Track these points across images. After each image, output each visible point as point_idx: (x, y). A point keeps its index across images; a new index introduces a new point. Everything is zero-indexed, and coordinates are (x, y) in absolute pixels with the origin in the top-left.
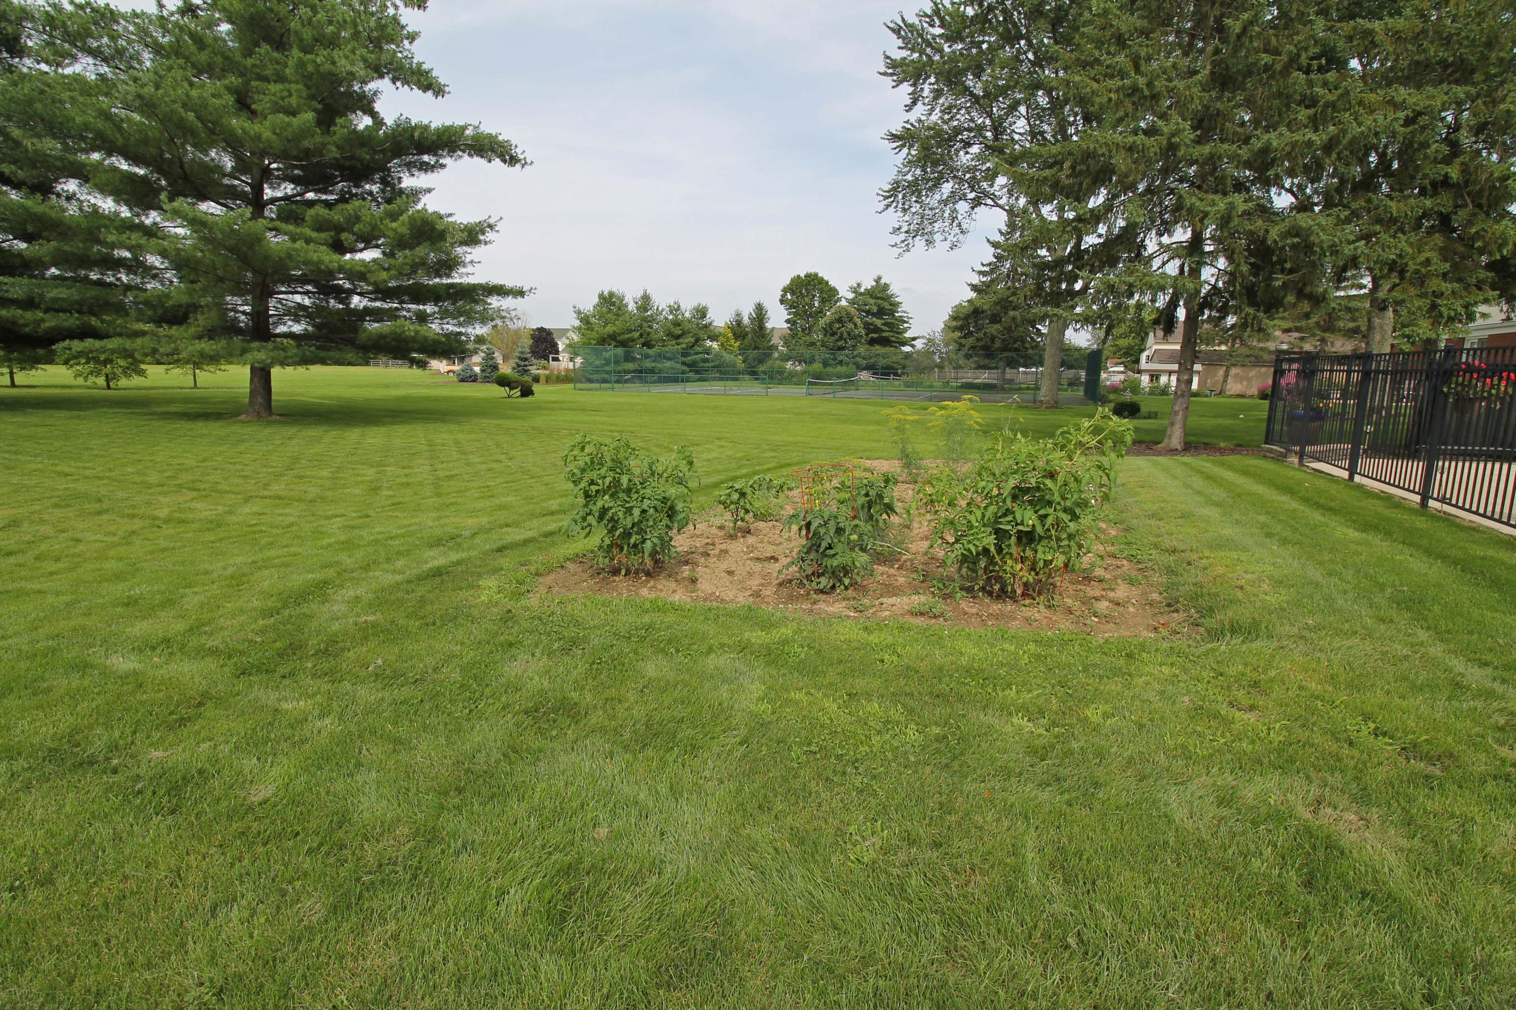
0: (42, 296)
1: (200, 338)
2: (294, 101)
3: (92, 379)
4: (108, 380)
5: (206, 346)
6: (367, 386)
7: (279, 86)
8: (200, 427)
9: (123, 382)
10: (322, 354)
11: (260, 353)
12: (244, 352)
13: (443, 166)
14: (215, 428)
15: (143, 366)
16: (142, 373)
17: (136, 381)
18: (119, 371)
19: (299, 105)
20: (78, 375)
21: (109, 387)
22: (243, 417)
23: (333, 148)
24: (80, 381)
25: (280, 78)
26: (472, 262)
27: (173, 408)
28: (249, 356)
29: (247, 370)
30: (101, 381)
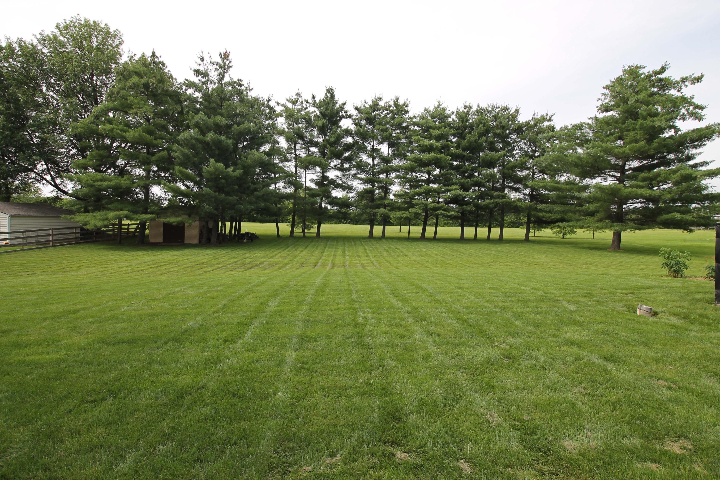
0: (553, 210)
1: (597, 221)
2: (638, 137)
3: (558, 234)
4: (563, 235)
5: (599, 224)
6: (674, 240)
7: (633, 132)
8: (594, 252)
9: (568, 236)
10: (640, 227)
11: (617, 227)
12: (611, 226)
13: (705, 145)
14: (599, 252)
15: (576, 230)
16: (574, 232)
17: (573, 236)
18: (567, 232)
19: (640, 138)
20: (554, 233)
21: (563, 238)
22: (609, 250)
23: (652, 150)
24: (555, 235)
25: (634, 129)
26: (711, 187)
27: (585, 245)
28: (613, 228)
29: (613, 232)
30: (561, 235)
